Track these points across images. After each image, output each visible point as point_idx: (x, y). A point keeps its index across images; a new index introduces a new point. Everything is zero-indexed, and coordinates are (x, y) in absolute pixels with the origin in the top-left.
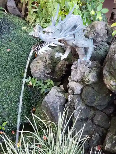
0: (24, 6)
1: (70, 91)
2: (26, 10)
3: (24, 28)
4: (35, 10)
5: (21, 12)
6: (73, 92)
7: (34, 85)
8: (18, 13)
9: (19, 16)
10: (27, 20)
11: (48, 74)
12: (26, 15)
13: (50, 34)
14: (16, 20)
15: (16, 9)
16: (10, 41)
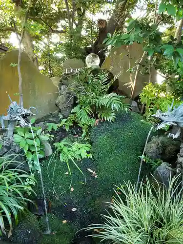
0: (143, 106)
1: (178, 165)
2: (145, 109)
3: (142, 121)
4: (151, 109)
5: (140, 110)
6: (181, 166)
7: (147, 162)
8: (138, 111)
9: (139, 113)
10: (144, 115)
11: (160, 154)
12: (144, 113)
13: (167, 117)
14: (137, 115)
15: (138, 109)
16: (132, 128)
